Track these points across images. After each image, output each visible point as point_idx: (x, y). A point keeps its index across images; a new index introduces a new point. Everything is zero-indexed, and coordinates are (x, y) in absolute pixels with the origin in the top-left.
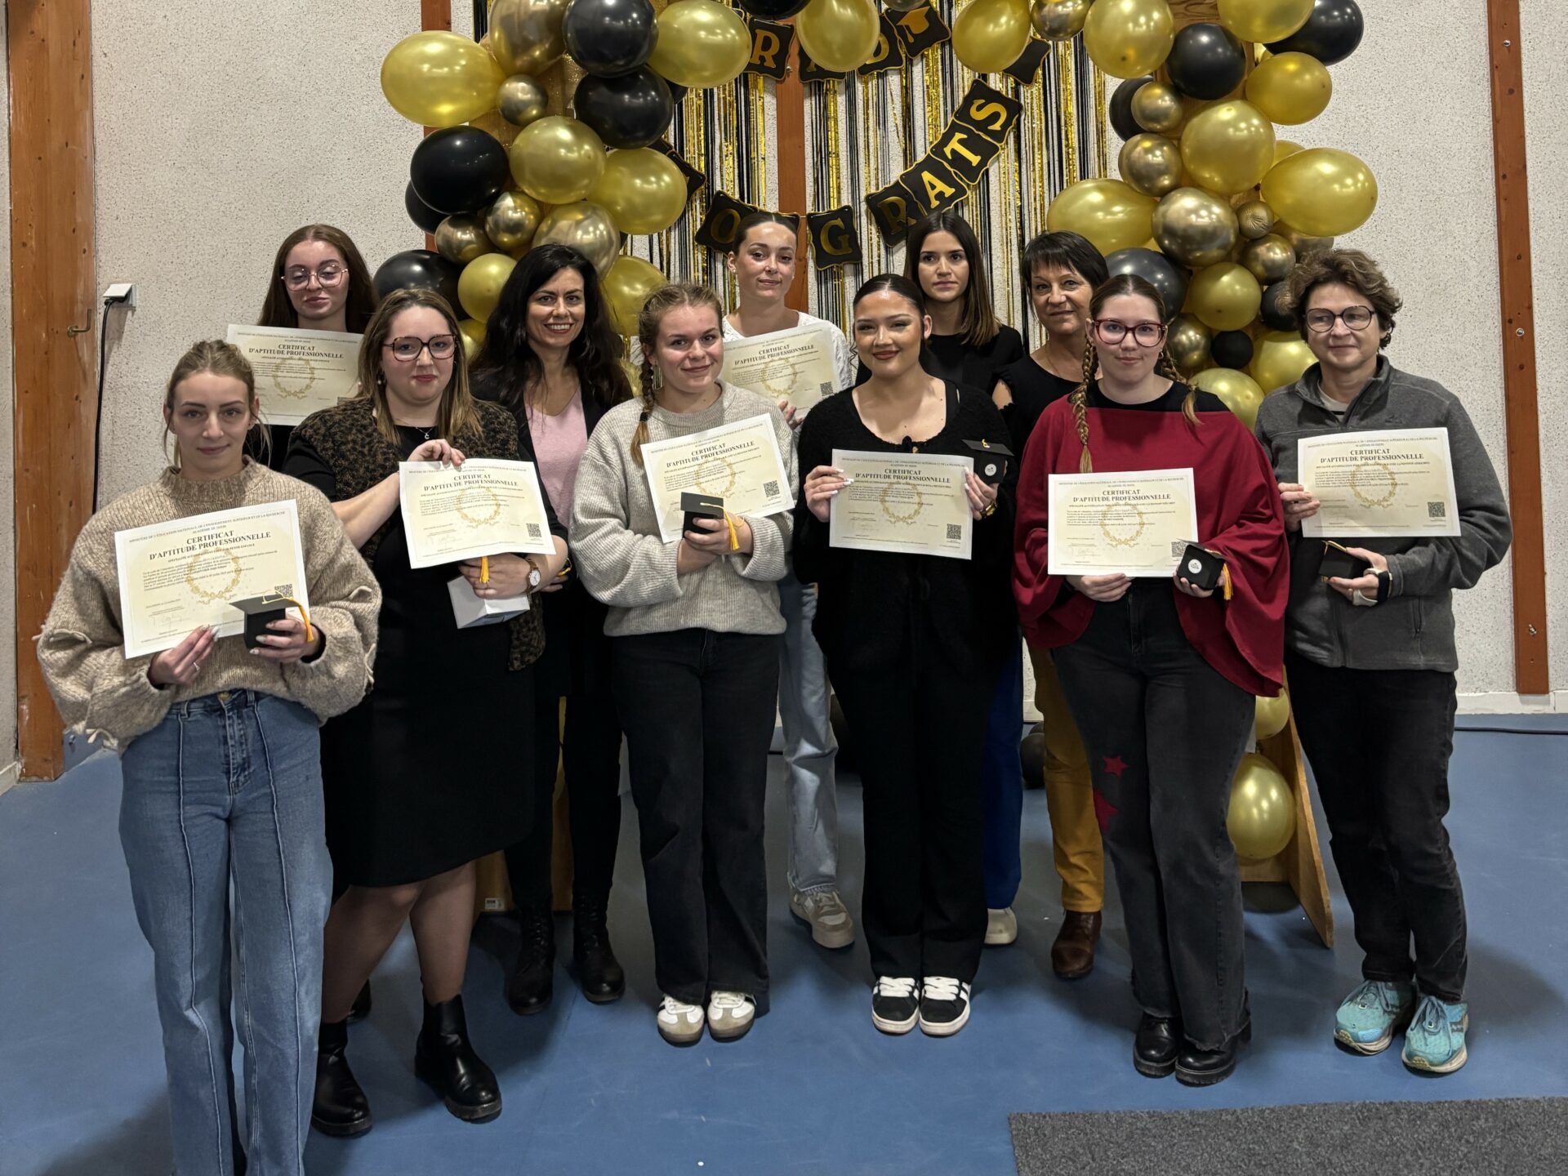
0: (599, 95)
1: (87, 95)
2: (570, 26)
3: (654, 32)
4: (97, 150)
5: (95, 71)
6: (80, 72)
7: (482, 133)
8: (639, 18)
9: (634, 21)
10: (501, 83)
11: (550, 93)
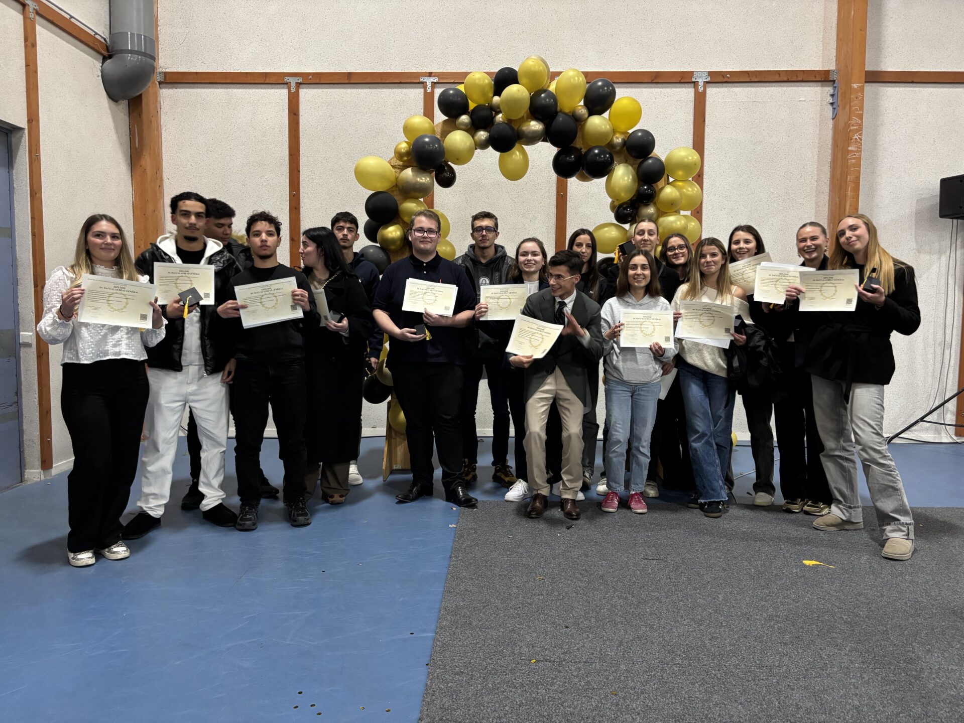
1: (161, 194)
6: (159, 184)
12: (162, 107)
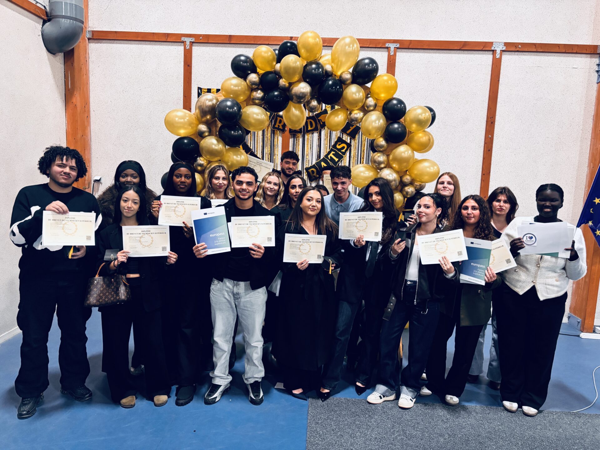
0: (225, 131)
1: (89, 122)
2: (217, 110)
3: (241, 114)
4: (92, 138)
5: (91, 115)
6: (87, 115)
7: (193, 139)
8: (237, 109)
9: (235, 110)
10: (198, 125)
11: (212, 129)
12: (90, 57)
